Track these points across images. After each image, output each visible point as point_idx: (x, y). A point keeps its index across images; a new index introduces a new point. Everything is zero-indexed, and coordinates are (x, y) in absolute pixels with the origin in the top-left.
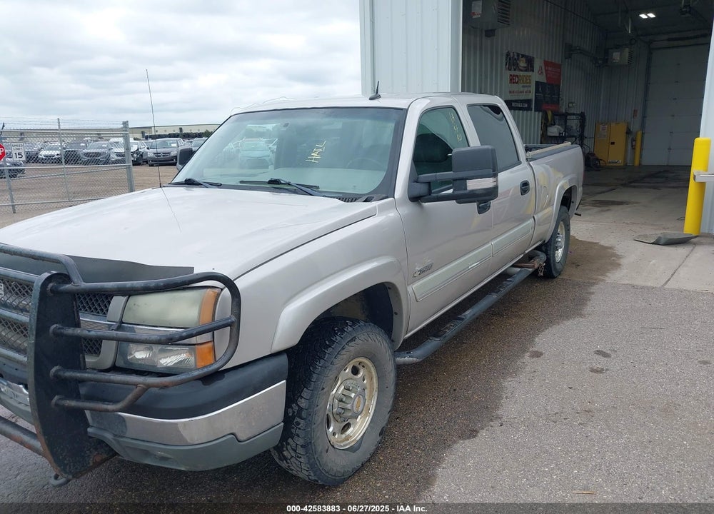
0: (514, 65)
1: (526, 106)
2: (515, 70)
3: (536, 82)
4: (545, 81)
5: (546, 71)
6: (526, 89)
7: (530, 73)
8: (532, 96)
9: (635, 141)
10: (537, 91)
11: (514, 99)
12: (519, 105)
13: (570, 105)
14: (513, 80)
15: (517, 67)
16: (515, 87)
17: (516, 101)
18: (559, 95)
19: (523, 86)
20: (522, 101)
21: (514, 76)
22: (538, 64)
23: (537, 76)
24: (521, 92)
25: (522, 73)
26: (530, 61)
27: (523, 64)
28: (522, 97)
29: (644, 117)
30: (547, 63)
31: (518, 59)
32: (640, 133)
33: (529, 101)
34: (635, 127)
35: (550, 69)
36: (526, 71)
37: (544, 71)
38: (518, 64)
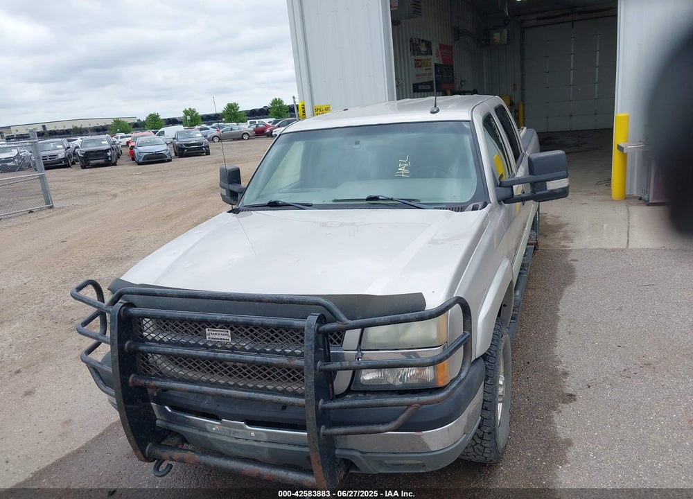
0: (417, 50)
1: (429, 87)
2: (418, 55)
3: (435, 64)
4: (442, 63)
5: (442, 53)
6: (428, 72)
7: (429, 57)
8: (433, 78)
9: (518, 112)
10: (436, 73)
11: (420, 81)
12: (424, 87)
13: (463, 83)
14: (418, 64)
15: (419, 53)
16: (420, 71)
17: (421, 84)
18: (453, 74)
19: (426, 69)
20: (426, 83)
21: (418, 60)
22: (435, 47)
23: (435, 59)
24: (424, 75)
25: (423, 57)
26: (428, 45)
27: (423, 49)
28: (426, 79)
29: (523, 90)
30: (442, 47)
31: (419, 44)
32: (521, 105)
33: (430, 83)
34: (517, 100)
35: (444, 51)
36: (426, 55)
37: (440, 54)
38: (420, 49)
